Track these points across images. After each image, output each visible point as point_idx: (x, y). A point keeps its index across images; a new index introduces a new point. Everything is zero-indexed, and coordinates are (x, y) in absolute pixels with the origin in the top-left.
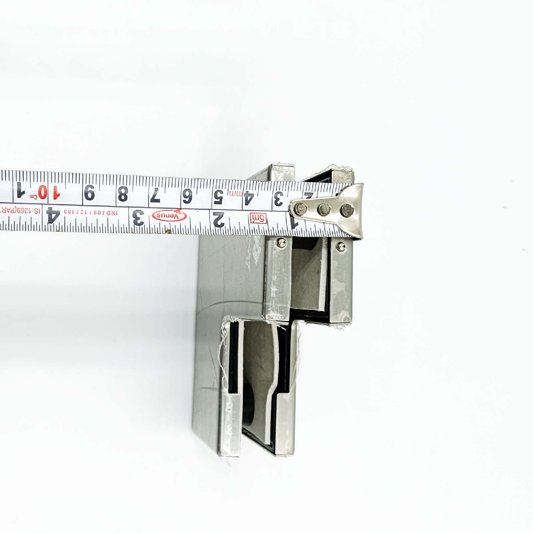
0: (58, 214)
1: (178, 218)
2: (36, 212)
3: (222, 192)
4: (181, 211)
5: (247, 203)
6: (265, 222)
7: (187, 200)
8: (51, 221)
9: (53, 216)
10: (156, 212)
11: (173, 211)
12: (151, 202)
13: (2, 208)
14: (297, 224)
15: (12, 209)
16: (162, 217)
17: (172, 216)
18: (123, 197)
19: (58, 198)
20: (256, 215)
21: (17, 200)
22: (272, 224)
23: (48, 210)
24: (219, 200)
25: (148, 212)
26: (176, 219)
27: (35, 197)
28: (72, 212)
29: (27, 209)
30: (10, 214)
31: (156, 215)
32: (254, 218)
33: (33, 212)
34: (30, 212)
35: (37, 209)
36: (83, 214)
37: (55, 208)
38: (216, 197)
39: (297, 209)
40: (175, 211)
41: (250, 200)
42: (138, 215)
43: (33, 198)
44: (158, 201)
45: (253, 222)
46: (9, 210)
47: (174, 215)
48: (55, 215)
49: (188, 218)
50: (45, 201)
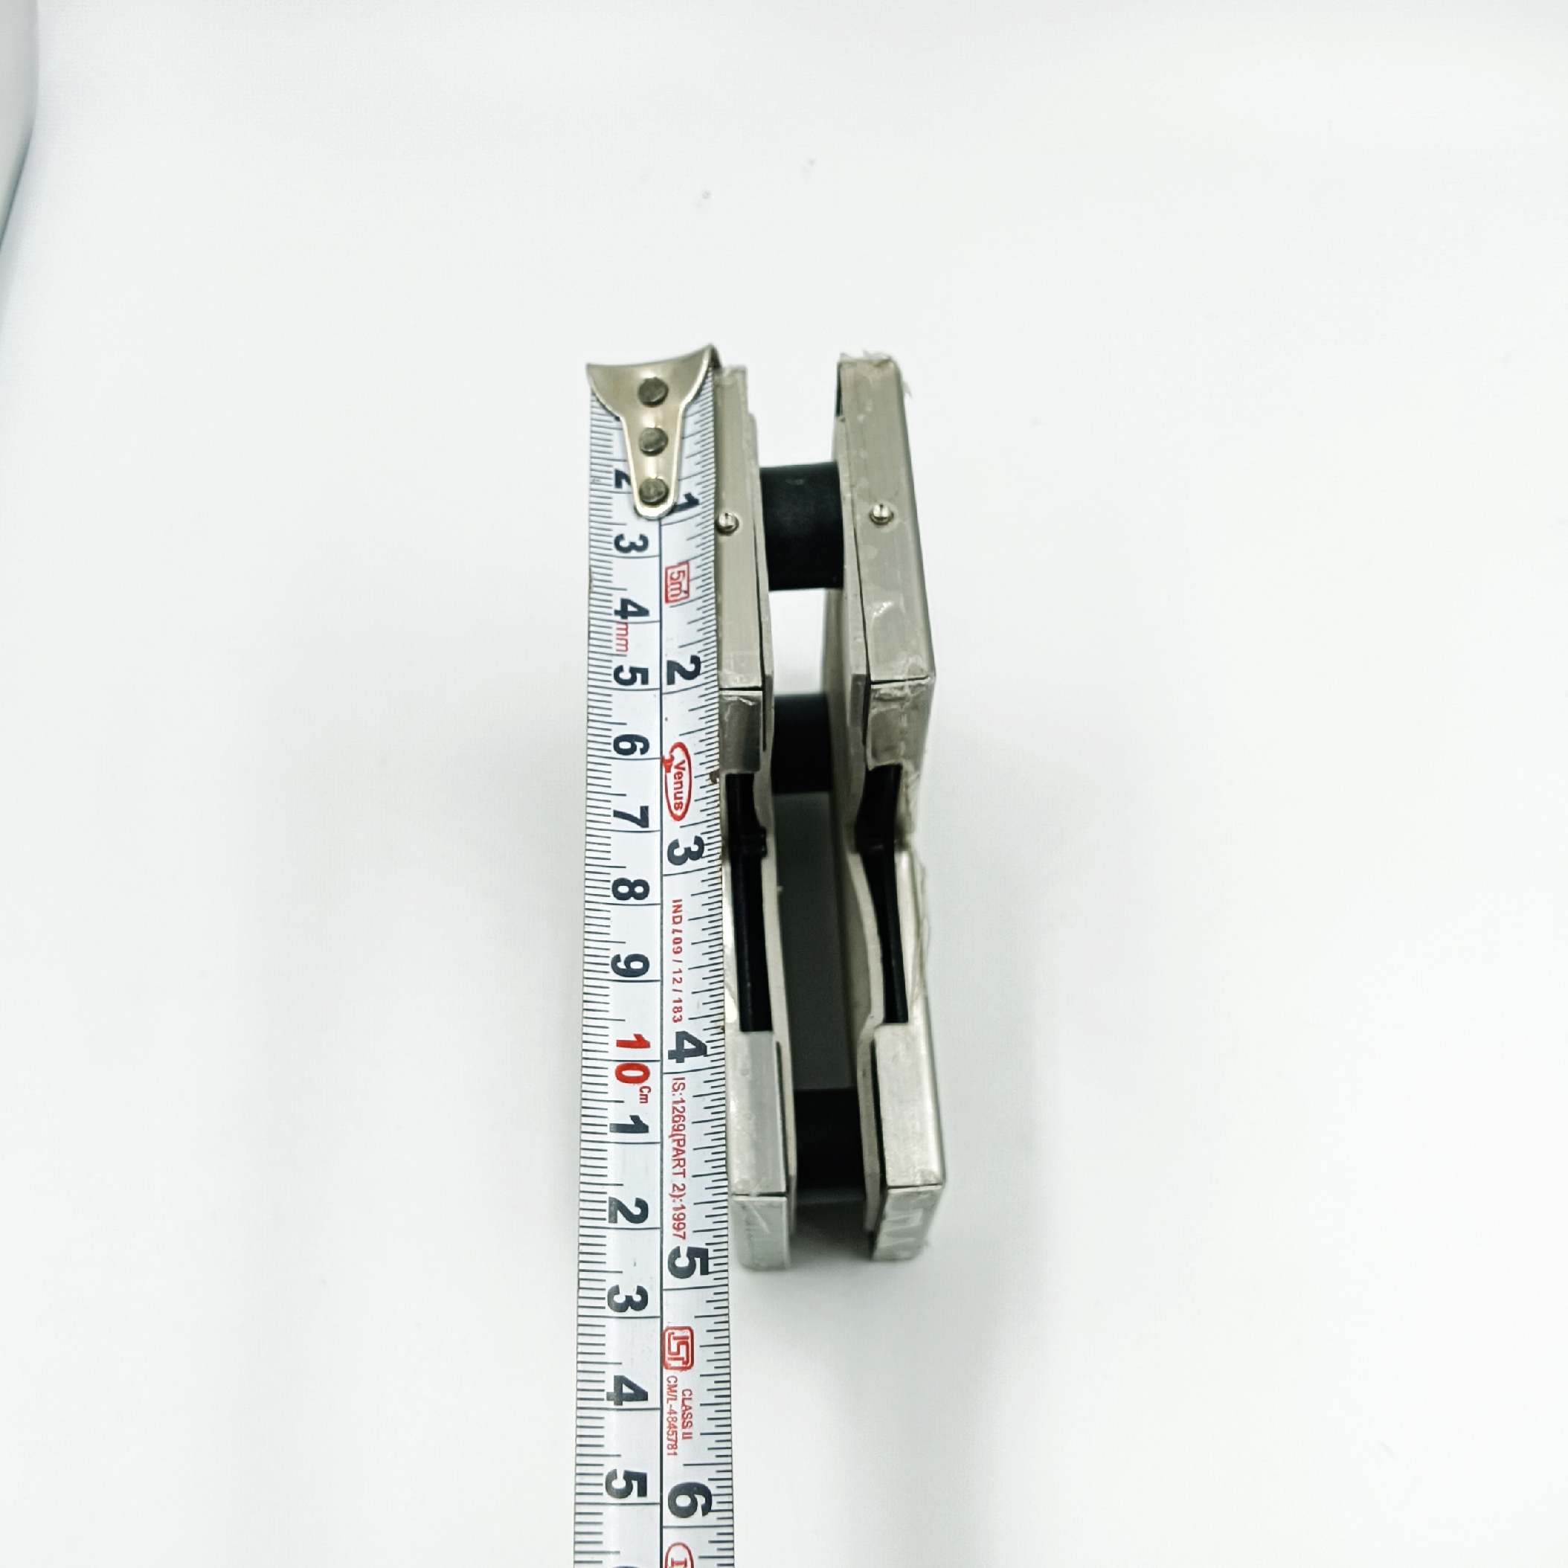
0: (682, 1036)
1: (684, 762)
2: (682, 1087)
3: (620, 669)
4: (667, 756)
5: (642, 612)
6: (684, 568)
7: (640, 745)
8: (700, 1049)
9: (688, 1045)
10: (671, 812)
11: (668, 775)
12: (647, 826)
13: (674, 1167)
14: (688, 496)
15: (675, 1145)
16: (681, 798)
17: (679, 775)
18: (639, 890)
19: (646, 1038)
20: (672, 590)
21: (653, 1135)
22: (690, 550)
23: (675, 1060)
24: (639, 676)
25: (673, 831)
26: (686, 765)
27: (645, 1091)
28: (678, 1005)
29: (674, 1108)
30: (688, 1148)
31: (679, 813)
32: (677, 592)
33: (681, 1094)
34: (683, 1101)
35: (675, 1084)
36: (681, 979)
37: (671, 1044)
38: (633, 681)
39: (653, 498)
40: (668, 770)
41: (634, 605)
42: (679, 852)
43: (646, 1095)
44: (644, 810)
45: (687, 592)
46: (679, 1151)
47: (676, 771)
48: (686, 1042)
49: (683, 740)
50: (654, 1069)
